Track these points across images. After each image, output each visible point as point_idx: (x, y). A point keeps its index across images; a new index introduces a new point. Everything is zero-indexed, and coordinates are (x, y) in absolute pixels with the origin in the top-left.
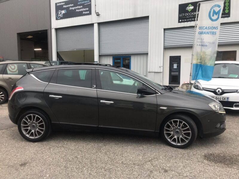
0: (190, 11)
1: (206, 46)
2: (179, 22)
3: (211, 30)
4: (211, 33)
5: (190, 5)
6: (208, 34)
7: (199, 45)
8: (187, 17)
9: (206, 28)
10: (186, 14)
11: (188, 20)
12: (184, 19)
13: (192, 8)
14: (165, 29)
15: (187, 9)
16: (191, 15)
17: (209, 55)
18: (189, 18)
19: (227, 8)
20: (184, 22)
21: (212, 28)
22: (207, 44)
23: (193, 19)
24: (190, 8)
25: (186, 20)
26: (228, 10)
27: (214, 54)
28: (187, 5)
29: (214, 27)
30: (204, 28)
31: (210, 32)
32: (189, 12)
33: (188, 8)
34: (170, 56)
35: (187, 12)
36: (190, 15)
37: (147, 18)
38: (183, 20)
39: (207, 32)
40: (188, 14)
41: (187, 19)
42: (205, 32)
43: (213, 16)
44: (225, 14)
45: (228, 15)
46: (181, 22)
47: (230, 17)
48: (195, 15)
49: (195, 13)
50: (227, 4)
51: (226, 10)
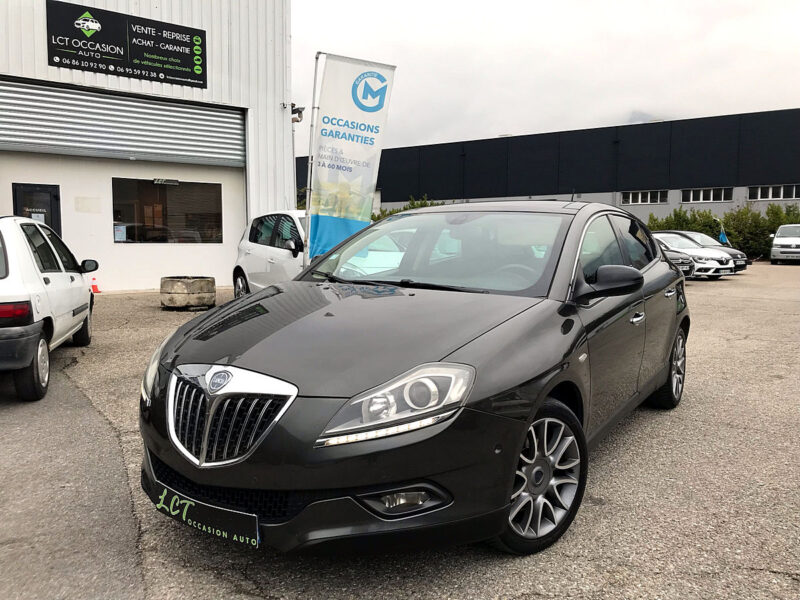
0: (88, 34)
2: (51, 63)
5: (87, 15)
8: (80, 53)
10: (76, 43)
11: (85, 64)
12: (70, 57)
13: (96, 26)
15: (78, 27)
16: (94, 51)
18: (90, 59)
19: (199, 60)
20: (71, 67)
23: (101, 66)
24: (87, 23)
25: (77, 63)
26: (200, 68)
28: (79, 10)
32: (88, 39)
33: (81, 22)
34: (14, 184)
35: (80, 34)
36: (88, 50)
38: (68, 62)
40: (84, 44)
41: (81, 59)
42: (344, 134)
44: (193, 75)
45: (201, 82)
46: (60, 65)
47: (206, 88)
48: (108, 54)
49: (108, 49)
50: (197, 49)
51: (196, 67)
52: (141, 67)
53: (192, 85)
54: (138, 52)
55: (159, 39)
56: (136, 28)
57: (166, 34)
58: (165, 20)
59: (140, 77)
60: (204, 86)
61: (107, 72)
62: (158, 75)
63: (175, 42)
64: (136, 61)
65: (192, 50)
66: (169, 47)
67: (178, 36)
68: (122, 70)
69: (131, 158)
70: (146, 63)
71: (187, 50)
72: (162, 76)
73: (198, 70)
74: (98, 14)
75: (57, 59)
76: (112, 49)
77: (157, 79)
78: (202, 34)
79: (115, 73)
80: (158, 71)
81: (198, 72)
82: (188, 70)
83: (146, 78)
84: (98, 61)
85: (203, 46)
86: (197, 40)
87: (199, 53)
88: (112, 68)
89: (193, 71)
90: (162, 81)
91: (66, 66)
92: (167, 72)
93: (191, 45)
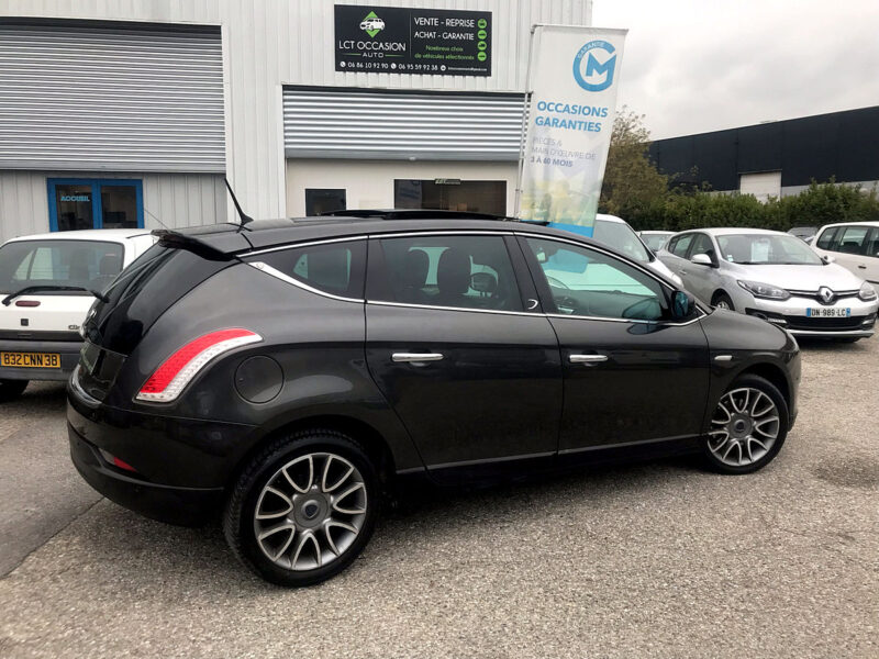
0: (372, 34)
1: (569, 164)
2: (338, 68)
3: (581, 117)
4: (583, 125)
5: (372, 15)
6: (574, 128)
7: (539, 160)
8: (365, 55)
9: (567, 109)
10: (361, 45)
11: (369, 65)
12: (355, 60)
13: (379, 25)
14: (286, 87)
15: (363, 28)
16: (377, 51)
17: (580, 194)
18: (372, 60)
19: (483, 45)
20: (356, 70)
21: (586, 111)
22: (570, 159)
23: (383, 65)
24: (372, 24)
25: (361, 66)
26: (483, 54)
27: (594, 190)
28: (362, 12)
29: (594, 109)
30: (559, 108)
31: (581, 123)
32: (372, 40)
33: (366, 23)
34: (307, 190)
35: (364, 36)
36: (371, 51)
37: (213, 32)
38: (353, 65)
39: (570, 122)
40: (369, 46)
41: (364, 60)
43: (589, 73)
44: (477, 63)
45: (485, 69)
46: (345, 70)
47: (490, 75)
48: (391, 52)
49: (390, 47)
50: (482, 34)
51: (480, 54)
52: (423, 61)
53: (475, 74)
54: (420, 45)
55: (442, 29)
56: (420, 21)
57: (449, 22)
58: (449, 7)
59: (421, 72)
60: (488, 74)
61: (389, 71)
62: (439, 67)
63: (458, 30)
64: (418, 56)
65: (476, 36)
66: (453, 36)
67: (462, 23)
68: (403, 67)
69: (412, 158)
70: (428, 56)
71: (471, 37)
72: (443, 68)
73: (482, 57)
74: (382, 13)
75: (343, 64)
76: (395, 47)
77: (439, 72)
78: (487, 16)
79: (398, 71)
80: (439, 62)
81: (482, 59)
82: (470, 58)
83: (427, 72)
84: (381, 61)
85: (488, 29)
86: (482, 23)
87: (483, 37)
88: (394, 66)
89: (476, 58)
90: (442, 73)
91: (351, 70)
92: (448, 63)
93: (475, 30)
